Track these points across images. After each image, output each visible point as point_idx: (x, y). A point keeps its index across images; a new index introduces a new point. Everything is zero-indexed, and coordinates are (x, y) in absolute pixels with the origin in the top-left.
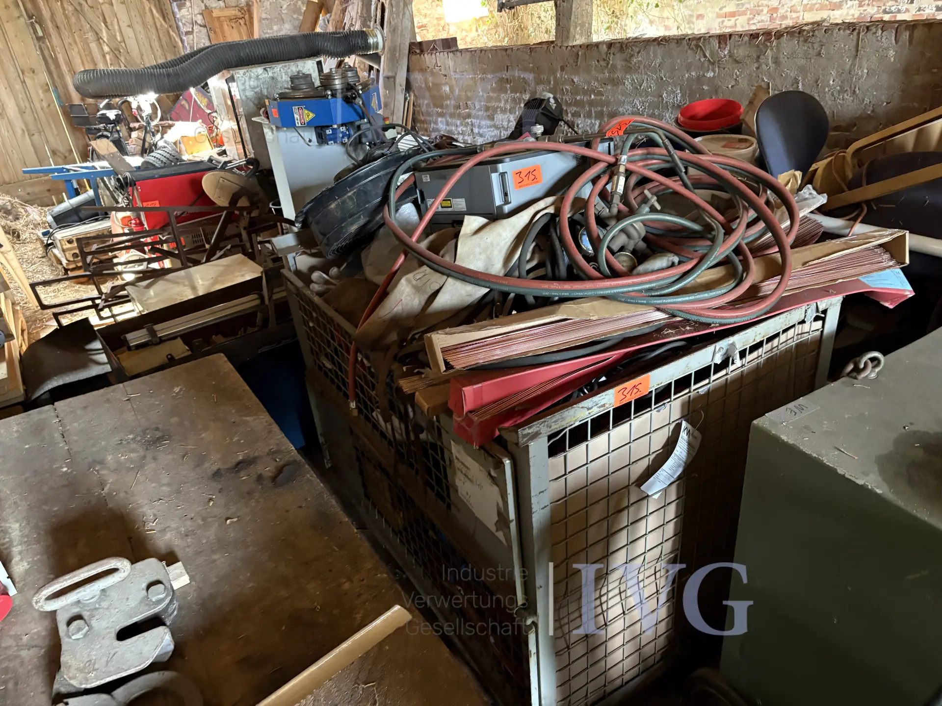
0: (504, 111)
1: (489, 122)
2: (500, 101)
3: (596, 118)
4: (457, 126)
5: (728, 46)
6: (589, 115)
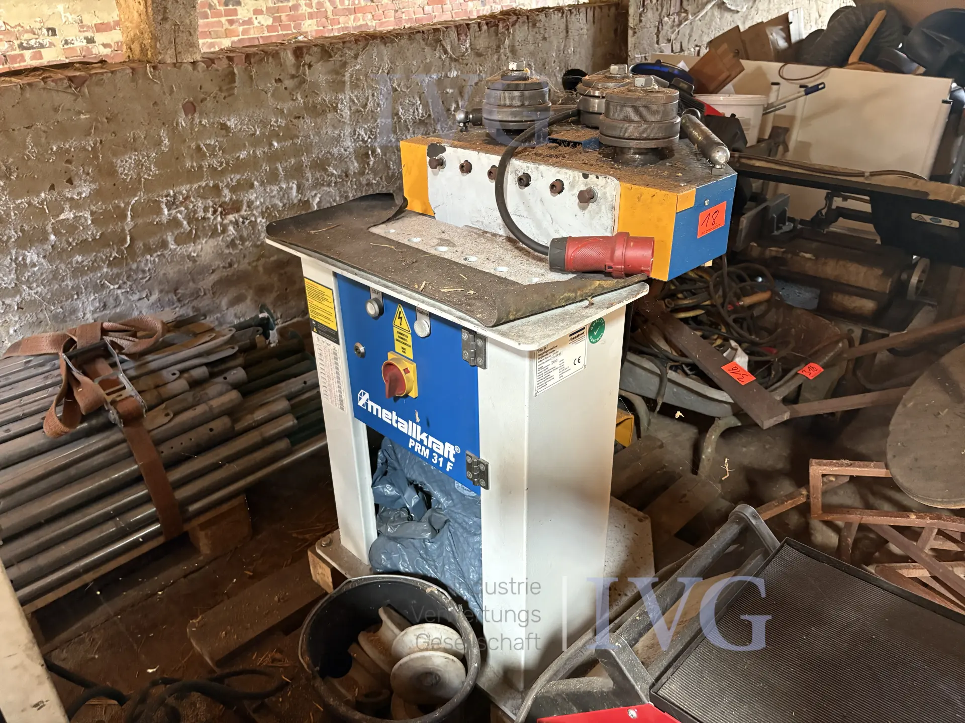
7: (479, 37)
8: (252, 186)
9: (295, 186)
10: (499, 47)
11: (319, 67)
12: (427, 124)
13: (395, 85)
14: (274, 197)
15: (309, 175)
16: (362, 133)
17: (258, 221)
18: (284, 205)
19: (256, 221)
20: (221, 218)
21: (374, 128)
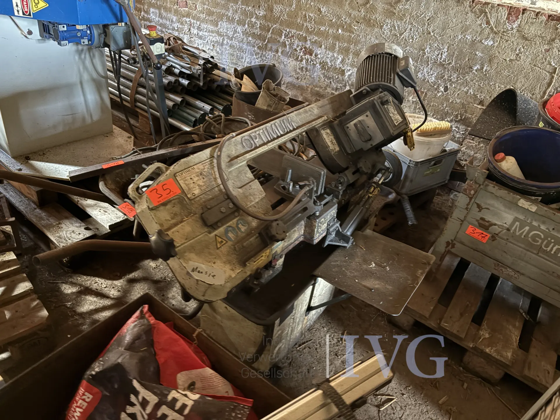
0: (231, 20)
1: (211, 27)
2: (228, 10)
3: (340, 52)
4: (172, 21)
5: (519, 20)
6: (332, 48)
8: (321, 47)
9: (340, 59)
13: (430, 30)
14: (328, 58)
15: (351, 57)
17: (317, 65)
18: (332, 65)
20: (303, 53)
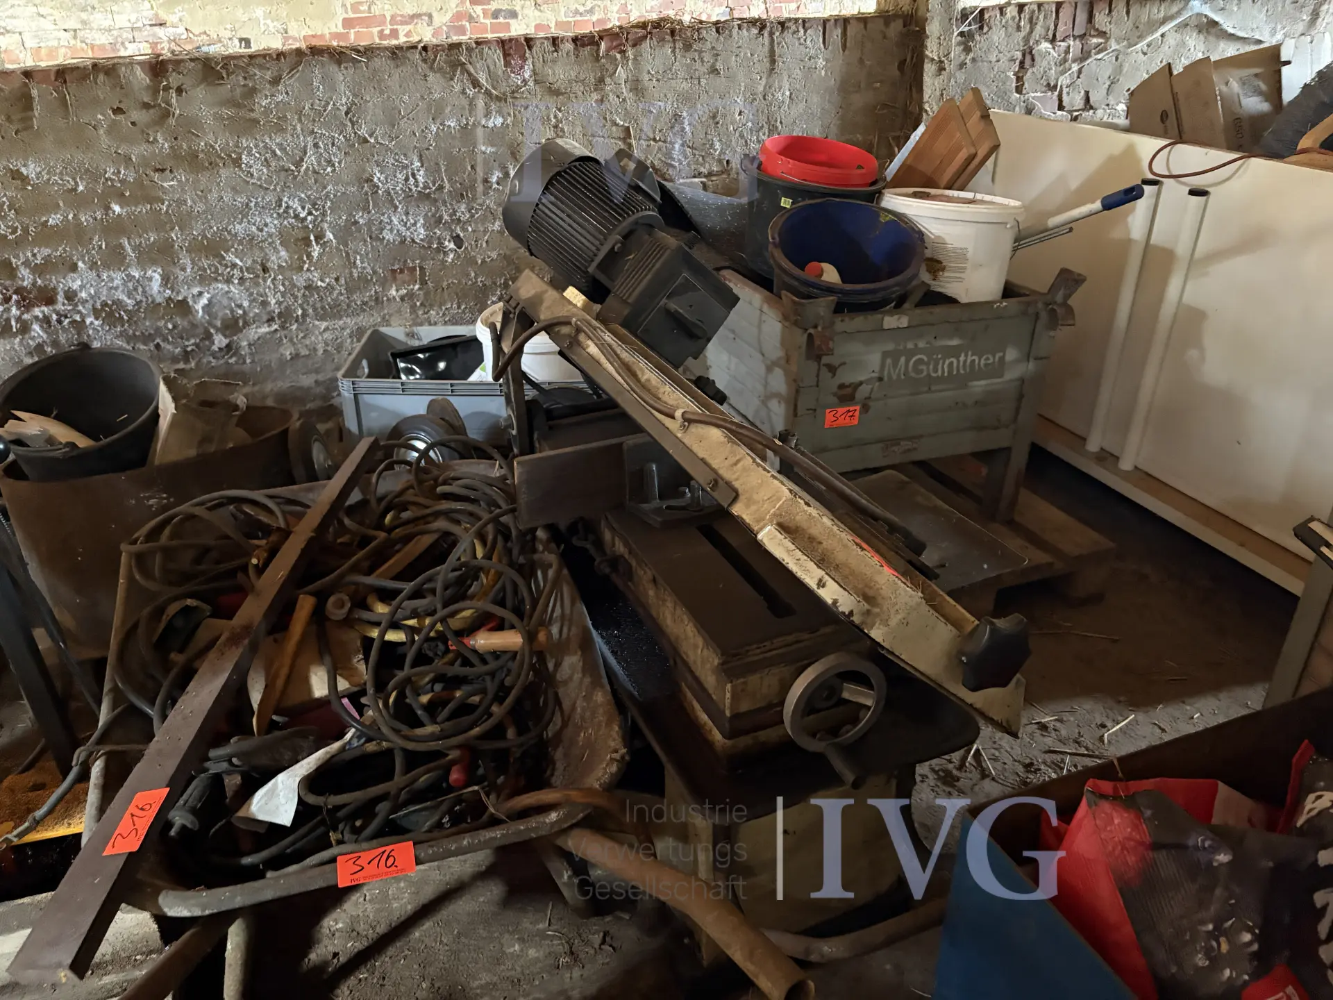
5: (530, 61)
7: (554, 61)
8: (74, 268)
9: (157, 277)
10: (601, 80)
11: (200, 93)
12: (436, 200)
13: (363, 132)
14: (116, 288)
15: (186, 260)
16: (296, 204)
17: (88, 321)
18: (138, 303)
19: (83, 321)
20: (18, 308)
21: (318, 199)
